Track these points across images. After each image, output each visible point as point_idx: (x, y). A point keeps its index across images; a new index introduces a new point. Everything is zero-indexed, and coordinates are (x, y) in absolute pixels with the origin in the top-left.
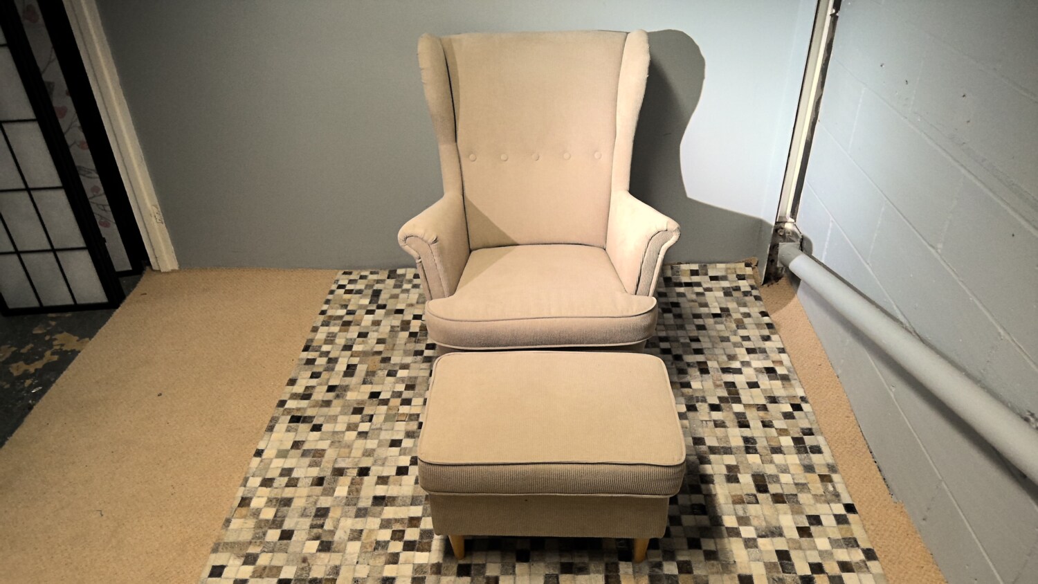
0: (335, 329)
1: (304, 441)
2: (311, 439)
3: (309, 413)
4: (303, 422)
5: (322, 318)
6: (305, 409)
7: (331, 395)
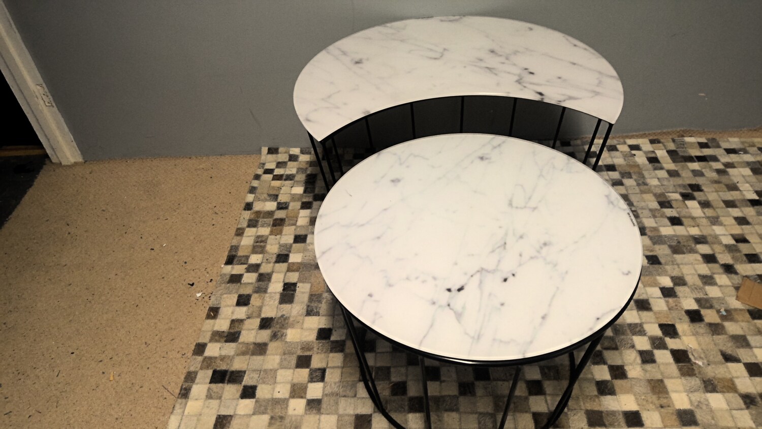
0: (264, 231)
1: (231, 416)
2: (242, 413)
3: (238, 365)
4: (230, 382)
5: (247, 215)
6: (231, 358)
7: (265, 335)
